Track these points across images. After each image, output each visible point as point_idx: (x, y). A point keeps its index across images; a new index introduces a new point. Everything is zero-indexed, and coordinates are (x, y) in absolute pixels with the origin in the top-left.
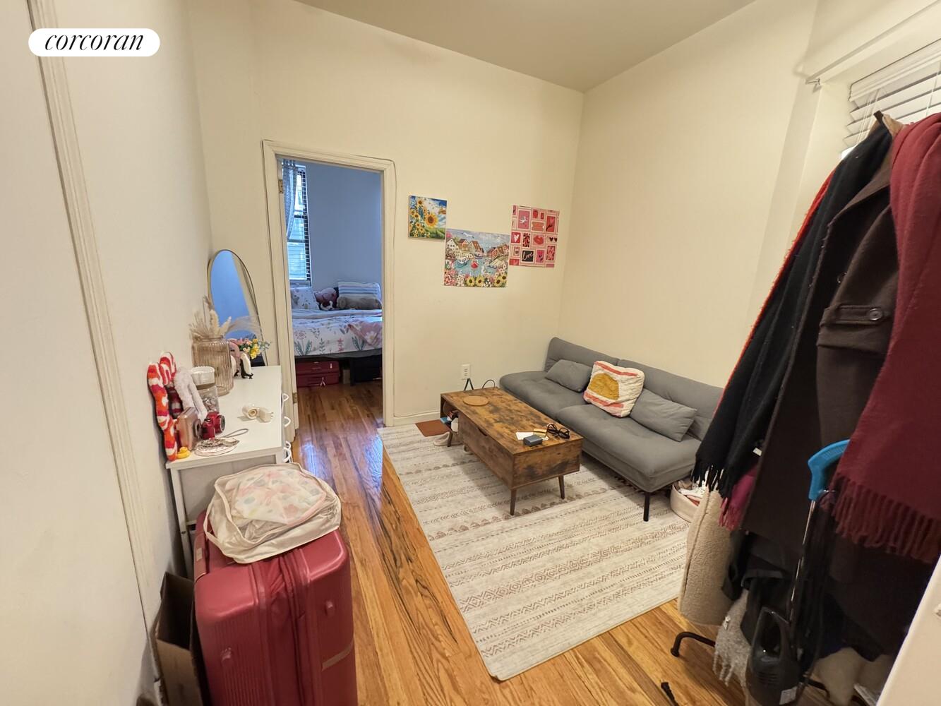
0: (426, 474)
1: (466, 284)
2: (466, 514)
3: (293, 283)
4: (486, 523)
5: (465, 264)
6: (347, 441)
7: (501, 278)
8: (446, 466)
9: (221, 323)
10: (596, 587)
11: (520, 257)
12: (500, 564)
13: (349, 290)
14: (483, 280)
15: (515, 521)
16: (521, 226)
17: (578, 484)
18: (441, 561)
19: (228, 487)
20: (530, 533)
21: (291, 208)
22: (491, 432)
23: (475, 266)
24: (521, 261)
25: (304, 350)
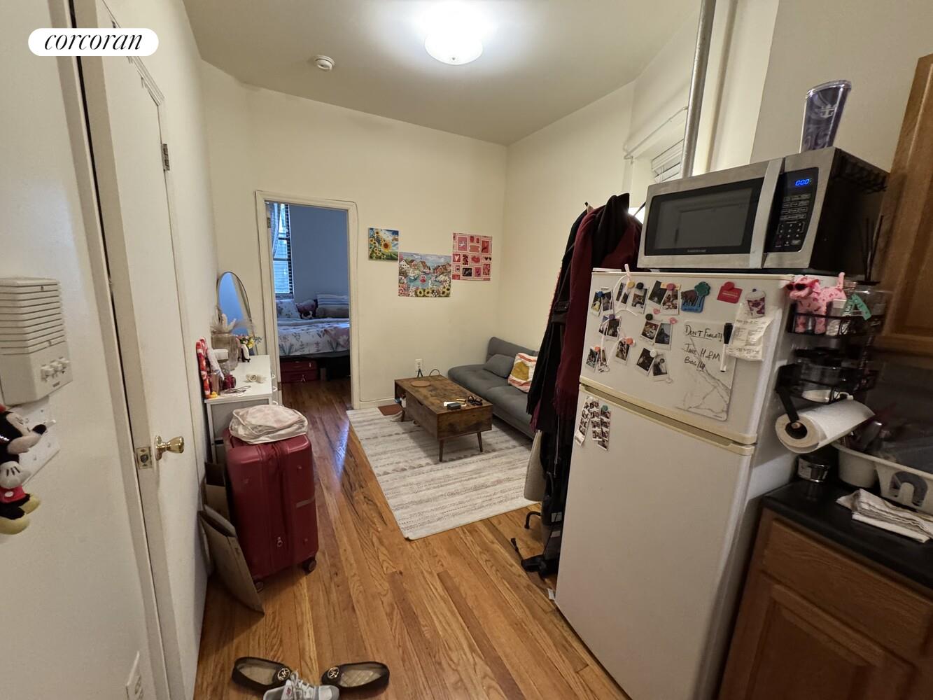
0: (380, 439)
1: (417, 295)
2: (406, 461)
3: (278, 296)
4: (421, 466)
5: (415, 279)
6: (321, 419)
7: (445, 290)
8: (397, 434)
9: (229, 323)
10: (488, 498)
11: (460, 273)
12: (424, 488)
13: (326, 301)
14: (431, 292)
15: (441, 466)
16: (460, 249)
17: (497, 443)
18: (383, 487)
19: (240, 414)
20: (451, 472)
21: (276, 233)
22: (426, 403)
23: (424, 281)
24: (461, 276)
25: (287, 351)
